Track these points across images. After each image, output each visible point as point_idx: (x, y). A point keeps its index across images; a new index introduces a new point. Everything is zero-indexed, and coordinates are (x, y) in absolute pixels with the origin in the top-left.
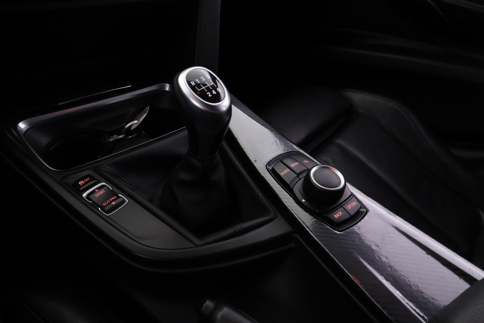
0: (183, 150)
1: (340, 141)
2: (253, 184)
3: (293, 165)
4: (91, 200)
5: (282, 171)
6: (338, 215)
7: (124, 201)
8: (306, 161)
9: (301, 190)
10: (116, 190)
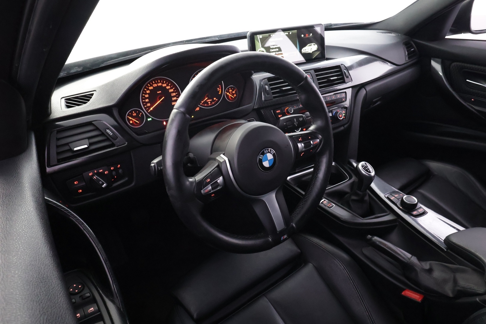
0: (348, 190)
1: (421, 191)
2: (379, 203)
3: (396, 196)
4: (323, 204)
5: (392, 198)
6: (415, 213)
7: (333, 206)
8: (401, 195)
9: (400, 204)
10: (330, 202)
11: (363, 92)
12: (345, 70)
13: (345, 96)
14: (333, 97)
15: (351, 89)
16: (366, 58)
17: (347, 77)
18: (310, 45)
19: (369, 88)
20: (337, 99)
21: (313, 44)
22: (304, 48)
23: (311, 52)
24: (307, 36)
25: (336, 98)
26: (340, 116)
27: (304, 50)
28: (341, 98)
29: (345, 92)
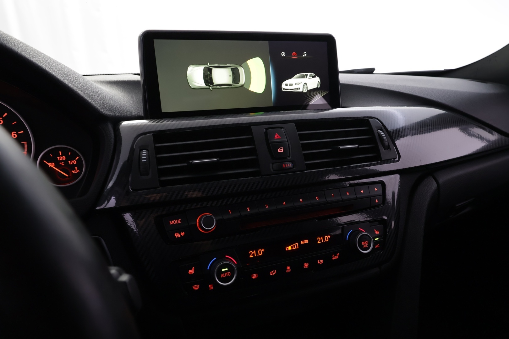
11: (430, 186)
12: (381, 130)
13: (381, 192)
14: (348, 193)
15: (398, 176)
16: (439, 116)
17: (388, 148)
18: (303, 77)
19: (445, 177)
20: (357, 198)
21: (309, 74)
22: (288, 82)
23: (305, 92)
24: (294, 56)
25: (354, 196)
26: (363, 243)
27: (286, 85)
28: (370, 197)
29: (383, 184)
